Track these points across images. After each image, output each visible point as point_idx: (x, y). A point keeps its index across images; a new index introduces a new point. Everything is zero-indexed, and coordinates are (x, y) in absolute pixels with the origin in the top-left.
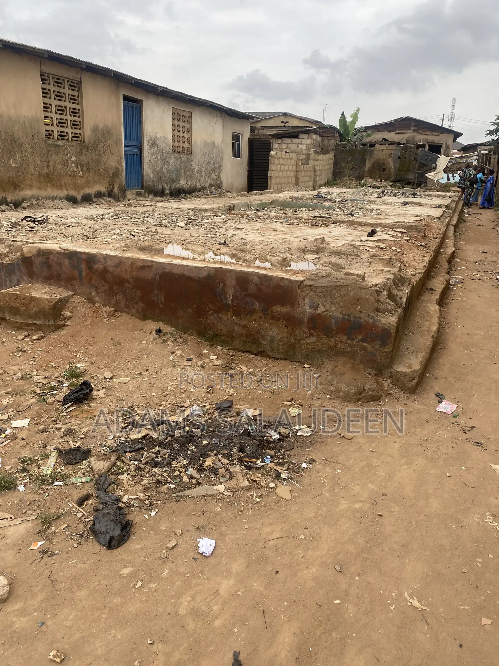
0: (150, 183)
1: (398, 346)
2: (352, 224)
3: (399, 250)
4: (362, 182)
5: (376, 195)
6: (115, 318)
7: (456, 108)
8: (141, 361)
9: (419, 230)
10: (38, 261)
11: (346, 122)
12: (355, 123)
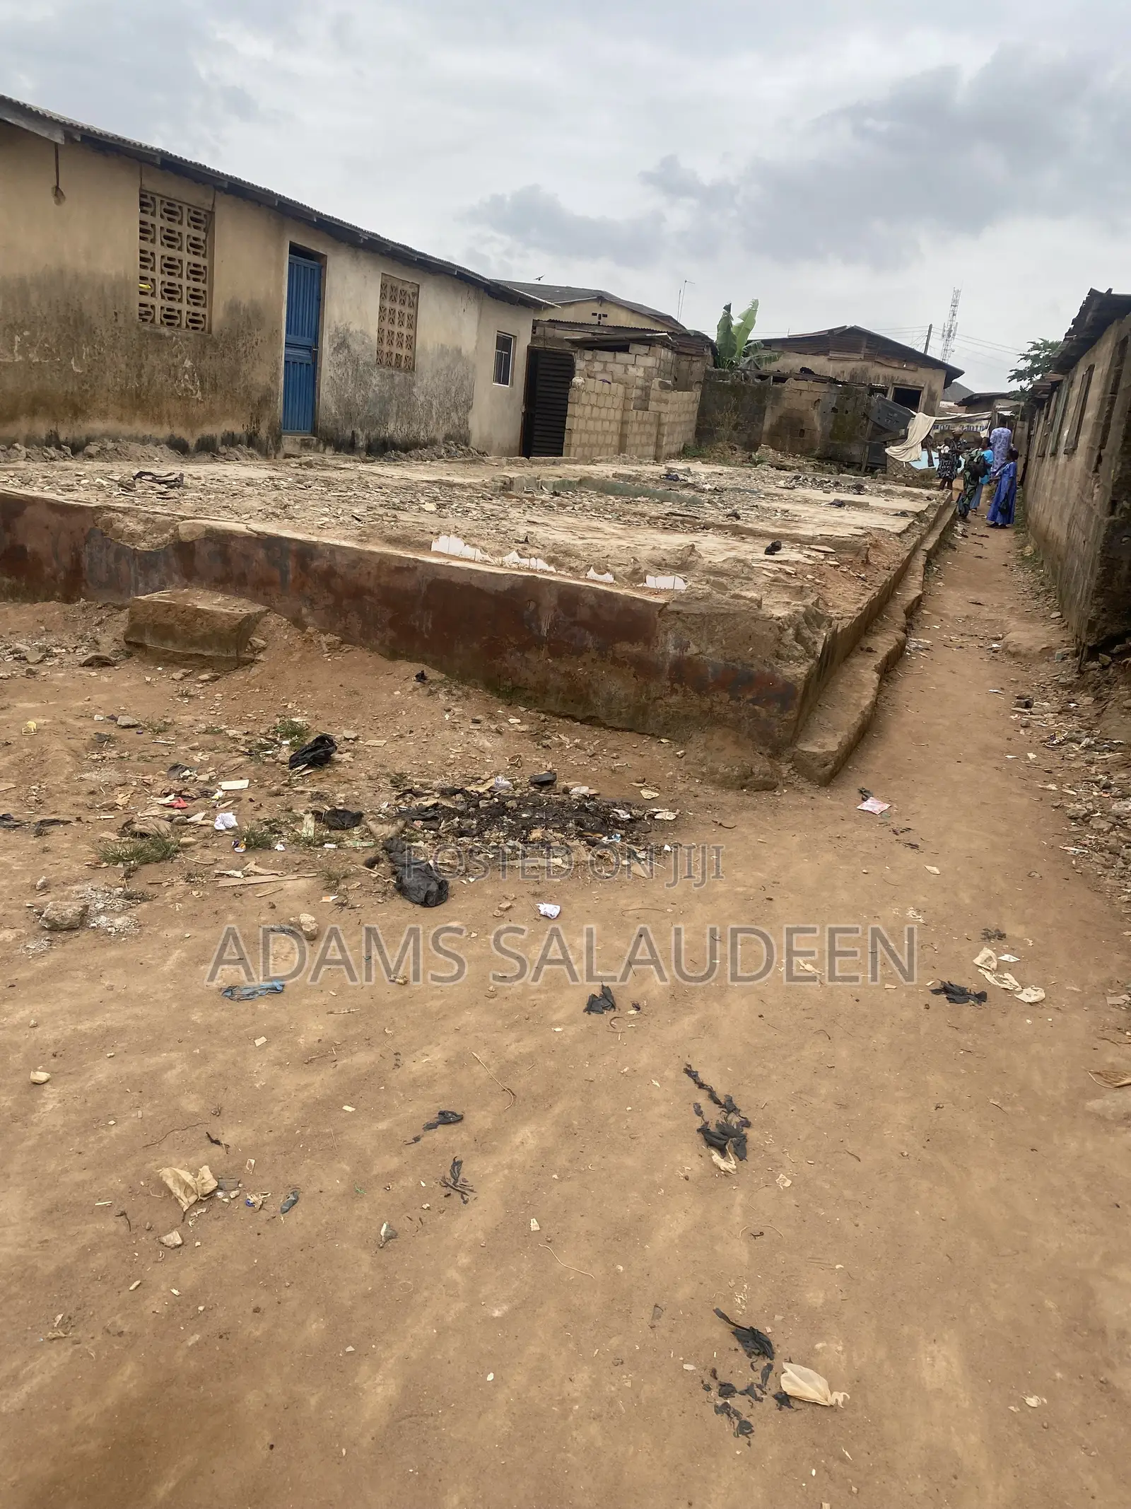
0: (329, 425)
1: (807, 720)
2: (738, 532)
3: (818, 581)
4: (756, 455)
5: (782, 483)
6: (342, 654)
7: (958, 310)
8: (398, 719)
9: (856, 551)
10: (204, 551)
11: (730, 326)
12: (749, 331)
